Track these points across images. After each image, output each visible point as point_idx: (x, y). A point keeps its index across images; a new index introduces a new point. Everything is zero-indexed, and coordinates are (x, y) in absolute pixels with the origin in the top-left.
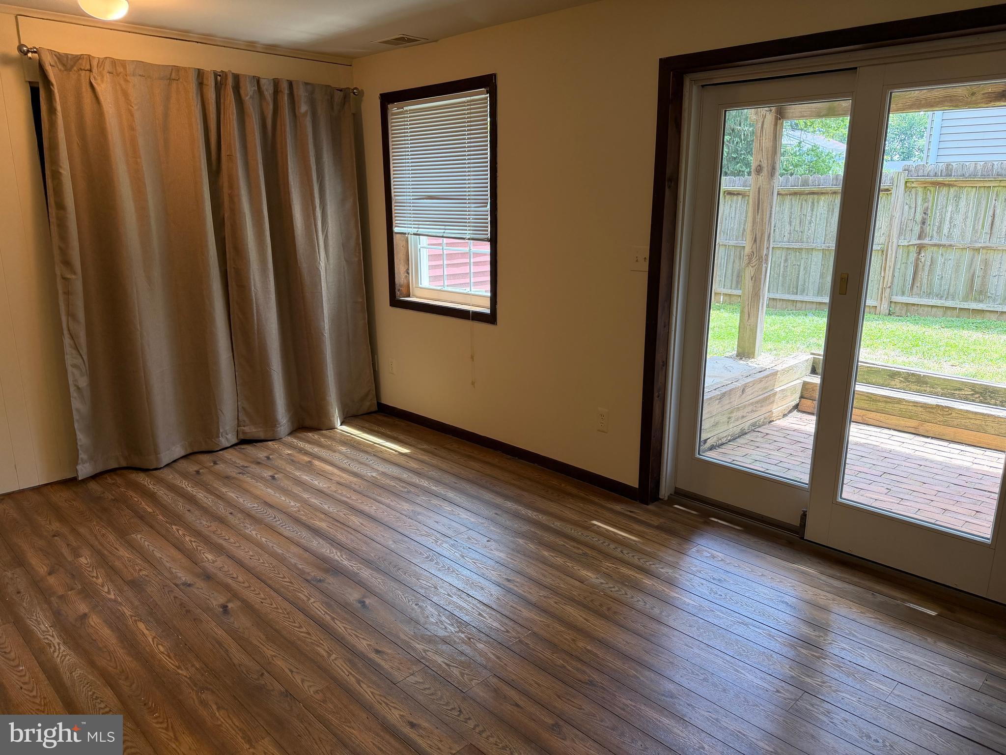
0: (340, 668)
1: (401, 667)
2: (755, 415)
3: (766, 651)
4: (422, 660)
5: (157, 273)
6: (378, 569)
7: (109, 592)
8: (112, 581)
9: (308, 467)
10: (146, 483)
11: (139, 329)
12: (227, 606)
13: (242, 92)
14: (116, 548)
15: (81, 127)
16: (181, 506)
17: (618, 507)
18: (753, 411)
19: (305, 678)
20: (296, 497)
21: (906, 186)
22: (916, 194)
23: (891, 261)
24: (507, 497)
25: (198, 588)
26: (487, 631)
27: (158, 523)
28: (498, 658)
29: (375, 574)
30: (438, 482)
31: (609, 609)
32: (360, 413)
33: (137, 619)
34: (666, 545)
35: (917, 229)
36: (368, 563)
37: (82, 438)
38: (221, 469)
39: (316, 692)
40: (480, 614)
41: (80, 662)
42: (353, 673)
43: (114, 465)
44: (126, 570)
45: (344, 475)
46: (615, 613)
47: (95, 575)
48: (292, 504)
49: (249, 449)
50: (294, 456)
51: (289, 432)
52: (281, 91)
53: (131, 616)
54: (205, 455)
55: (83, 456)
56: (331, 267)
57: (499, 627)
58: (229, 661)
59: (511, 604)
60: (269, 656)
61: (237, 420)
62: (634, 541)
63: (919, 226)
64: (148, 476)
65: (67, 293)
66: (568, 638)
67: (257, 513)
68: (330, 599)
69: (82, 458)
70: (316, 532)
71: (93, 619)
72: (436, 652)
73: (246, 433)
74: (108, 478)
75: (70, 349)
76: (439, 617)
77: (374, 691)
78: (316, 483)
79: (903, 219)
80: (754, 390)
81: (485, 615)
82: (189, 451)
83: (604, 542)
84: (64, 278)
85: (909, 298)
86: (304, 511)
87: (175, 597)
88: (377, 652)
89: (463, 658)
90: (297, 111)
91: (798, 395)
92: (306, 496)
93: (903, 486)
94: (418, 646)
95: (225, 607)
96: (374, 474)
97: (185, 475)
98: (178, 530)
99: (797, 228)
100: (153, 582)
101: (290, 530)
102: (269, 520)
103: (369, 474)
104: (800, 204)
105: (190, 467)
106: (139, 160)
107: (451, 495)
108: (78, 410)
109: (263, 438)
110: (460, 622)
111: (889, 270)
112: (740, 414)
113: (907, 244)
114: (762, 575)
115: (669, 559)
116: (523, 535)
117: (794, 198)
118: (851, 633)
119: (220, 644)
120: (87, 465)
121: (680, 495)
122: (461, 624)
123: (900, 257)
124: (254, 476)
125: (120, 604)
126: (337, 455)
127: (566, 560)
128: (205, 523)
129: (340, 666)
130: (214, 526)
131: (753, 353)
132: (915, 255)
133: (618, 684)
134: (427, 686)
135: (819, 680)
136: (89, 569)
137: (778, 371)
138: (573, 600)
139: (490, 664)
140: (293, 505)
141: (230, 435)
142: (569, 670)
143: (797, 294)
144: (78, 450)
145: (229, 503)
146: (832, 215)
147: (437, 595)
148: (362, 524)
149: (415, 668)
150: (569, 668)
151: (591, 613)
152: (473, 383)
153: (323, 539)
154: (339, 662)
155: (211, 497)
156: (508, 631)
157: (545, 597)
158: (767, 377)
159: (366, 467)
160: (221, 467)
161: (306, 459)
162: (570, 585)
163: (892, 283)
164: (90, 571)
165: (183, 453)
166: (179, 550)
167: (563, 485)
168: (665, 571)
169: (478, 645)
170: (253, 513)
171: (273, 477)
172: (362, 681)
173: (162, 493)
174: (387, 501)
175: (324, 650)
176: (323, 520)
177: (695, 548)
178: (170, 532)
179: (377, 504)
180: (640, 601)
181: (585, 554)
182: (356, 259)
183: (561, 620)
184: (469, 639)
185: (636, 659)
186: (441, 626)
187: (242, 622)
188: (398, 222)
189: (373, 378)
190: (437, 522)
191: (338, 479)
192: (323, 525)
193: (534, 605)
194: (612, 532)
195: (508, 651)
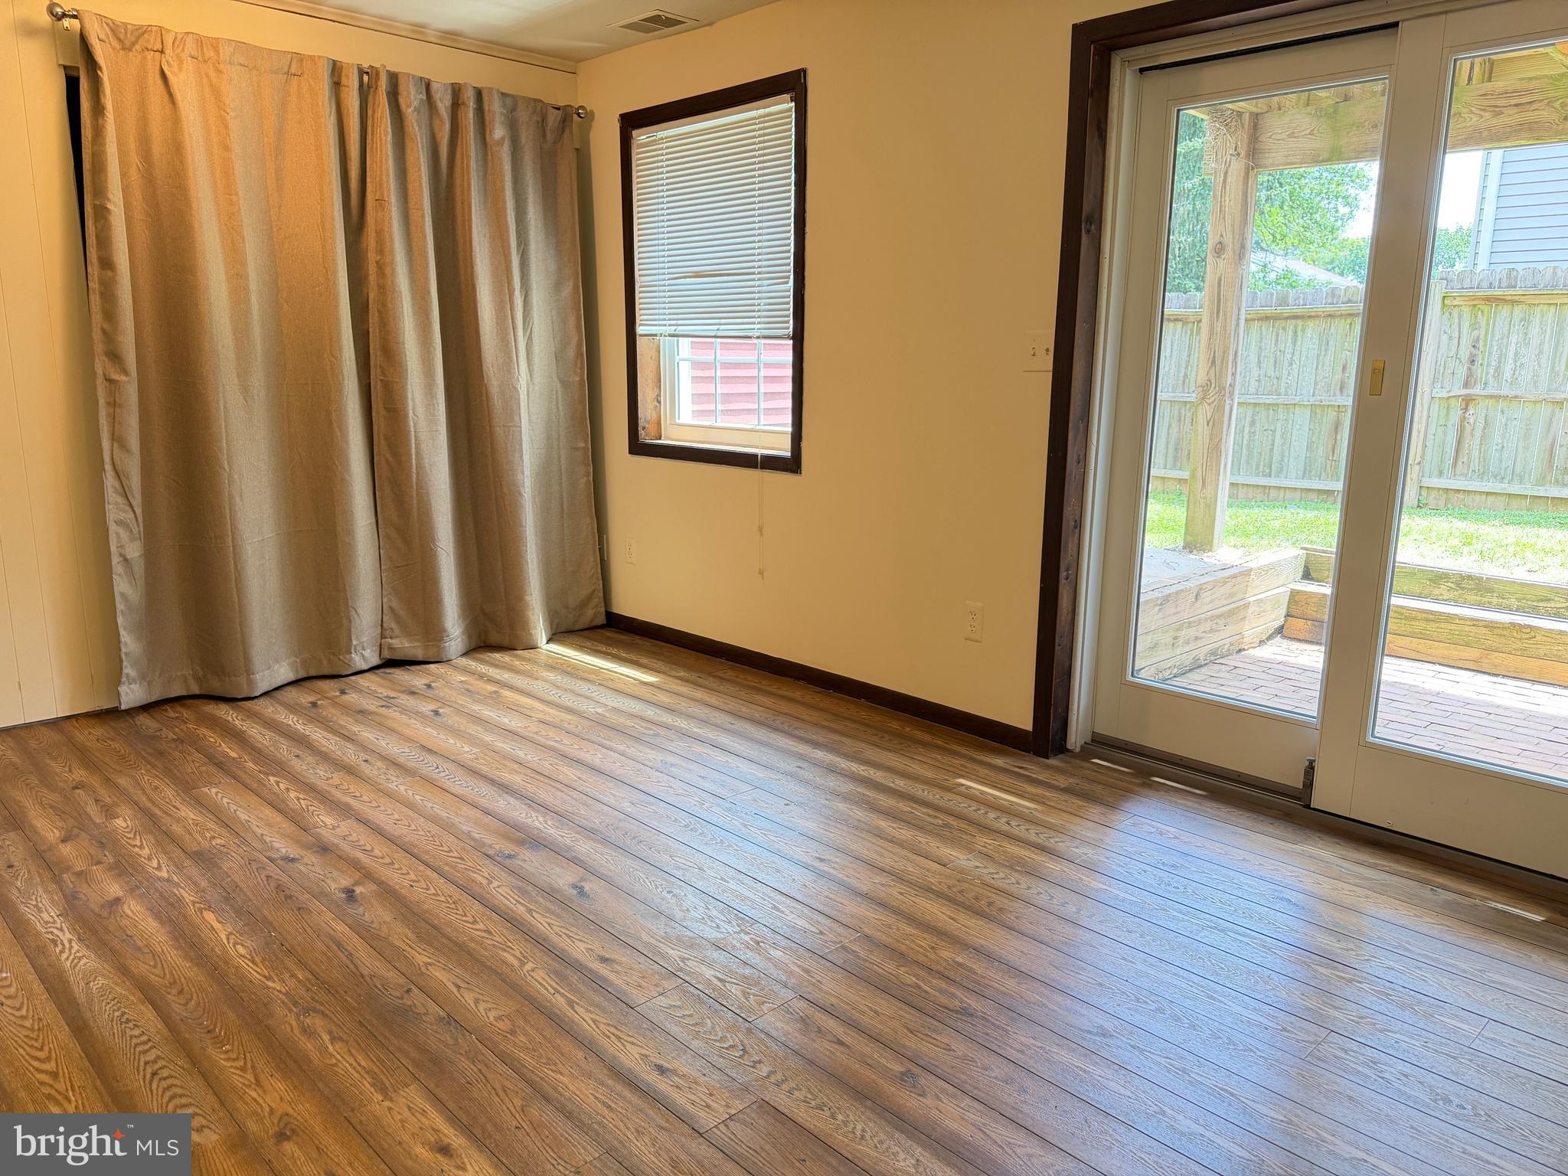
0: (540, 984)
1: (644, 983)
2: (1216, 637)
3: (1259, 969)
4: (678, 973)
5: (258, 380)
6: (605, 842)
7: (159, 867)
8: (165, 853)
9: (494, 700)
10: (230, 718)
11: (227, 468)
12: (354, 891)
13: (401, 100)
14: (175, 807)
15: (144, 141)
16: (284, 750)
17: (999, 761)
18: (1212, 631)
19: (481, 997)
20: (472, 740)
21: (1444, 305)
22: (1460, 316)
23: (1420, 422)
24: (816, 745)
25: (307, 864)
26: (788, 932)
27: (246, 772)
28: (807, 971)
29: (600, 848)
30: (704, 722)
31: (990, 904)
32: (579, 626)
33: (202, 906)
34: (1081, 814)
35: (1462, 372)
36: (590, 832)
37: (129, 643)
38: (352, 700)
39: (499, 1018)
40: (775, 908)
41: (104, 968)
42: (561, 990)
43: (178, 691)
44: (188, 836)
45: (551, 711)
46: (1001, 909)
47: (138, 844)
48: (466, 749)
49: (399, 674)
50: (471, 685)
51: (464, 651)
52: (464, 104)
53: (194, 903)
54: (328, 681)
55: (129, 670)
56: (537, 388)
57: (807, 926)
58: (355, 970)
59: (826, 894)
60: (421, 964)
61: (380, 627)
62: (1028, 808)
63: (1465, 367)
64: (233, 708)
65: (113, 404)
66: (922, 944)
67: (408, 760)
68: (524, 883)
69: (127, 674)
70: (505, 788)
71: (129, 906)
72: (702, 962)
73: (395, 649)
74: (169, 710)
75: (114, 495)
76: (707, 911)
77: (598, 1018)
78: (506, 720)
79: (1439, 356)
80: (1214, 596)
81: (783, 909)
82: (302, 674)
83: (979, 809)
84: (110, 381)
85: (1450, 481)
86: (485, 759)
87: (268, 877)
88: (604, 960)
89: (748, 971)
90: (487, 136)
91: (1283, 612)
92: (488, 738)
93: (1464, 741)
94: (671, 952)
95: (350, 893)
96: (600, 710)
97: (293, 708)
98: (277, 783)
99: (1271, 373)
100: (234, 854)
101: (462, 784)
102: (425, 771)
103: (591, 709)
104: (1274, 334)
105: (302, 697)
106: (234, 198)
107: (725, 740)
108: (122, 595)
109: (420, 658)
110: (742, 919)
111: (1418, 437)
112: (1192, 632)
113: (1446, 395)
114: (1244, 860)
115: (1088, 835)
116: (846, 798)
117: (1265, 324)
118: (1400, 946)
119: (339, 945)
120: (135, 687)
121: (1101, 744)
122: (745, 921)
123: (1436, 415)
124: (404, 711)
125: (177, 885)
126: (540, 683)
127: (916, 833)
128: (322, 773)
129: (539, 978)
130: (337, 778)
131: (1211, 543)
132: (1460, 412)
133: (1010, 1013)
134: (687, 1013)
135: (1354, 1014)
136: (129, 836)
137: (1251, 570)
138: (930, 890)
139: (794, 981)
140: (467, 751)
141: (369, 651)
142: (925, 991)
143: (1270, 476)
144: (121, 661)
145: (363, 747)
146: (1326, 350)
147: (703, 879)
148: (579, 778)
149: (666, 984)
150: (928, 989)
151: (961, 909)
152: (761, 572)
153: (517, 798)
154: (539, 975)
155: (334, 739)
156: (821, 933)
157: (882, 885)
158: (1234, 576)
159: (586, 700)
160: (352, 698)
161: (491, 688)
162: (924, 868)
163: (1422, 457)
164: (130, 838)
165: (291, 677)
166: (279, 810)
167: (908, 729)
168: (1080, 851)
169: (772, 953)
170: (402, 760)
171: (436, 713)
172: (577, 1003)
173: (255, 732)
174: (621, 748)
175: (515, 956)
176: (516, 772)
177: (1130, 820)
178: (265, 786)
179: (604, 750)
180: (1039, 892)
181: (946, 825)
182: (577, 379)
183: (911, 919)
184: (758, 943)
185: (1040, 978)
186: (709, 923)
187: (379, 915)
188: (645, 317)
189: (600, 571)
190: (703, 778)
191: (541, 716)
192: (516, 779)
193: (865, 896)
194: (992, 795)
195: (823, 962)
